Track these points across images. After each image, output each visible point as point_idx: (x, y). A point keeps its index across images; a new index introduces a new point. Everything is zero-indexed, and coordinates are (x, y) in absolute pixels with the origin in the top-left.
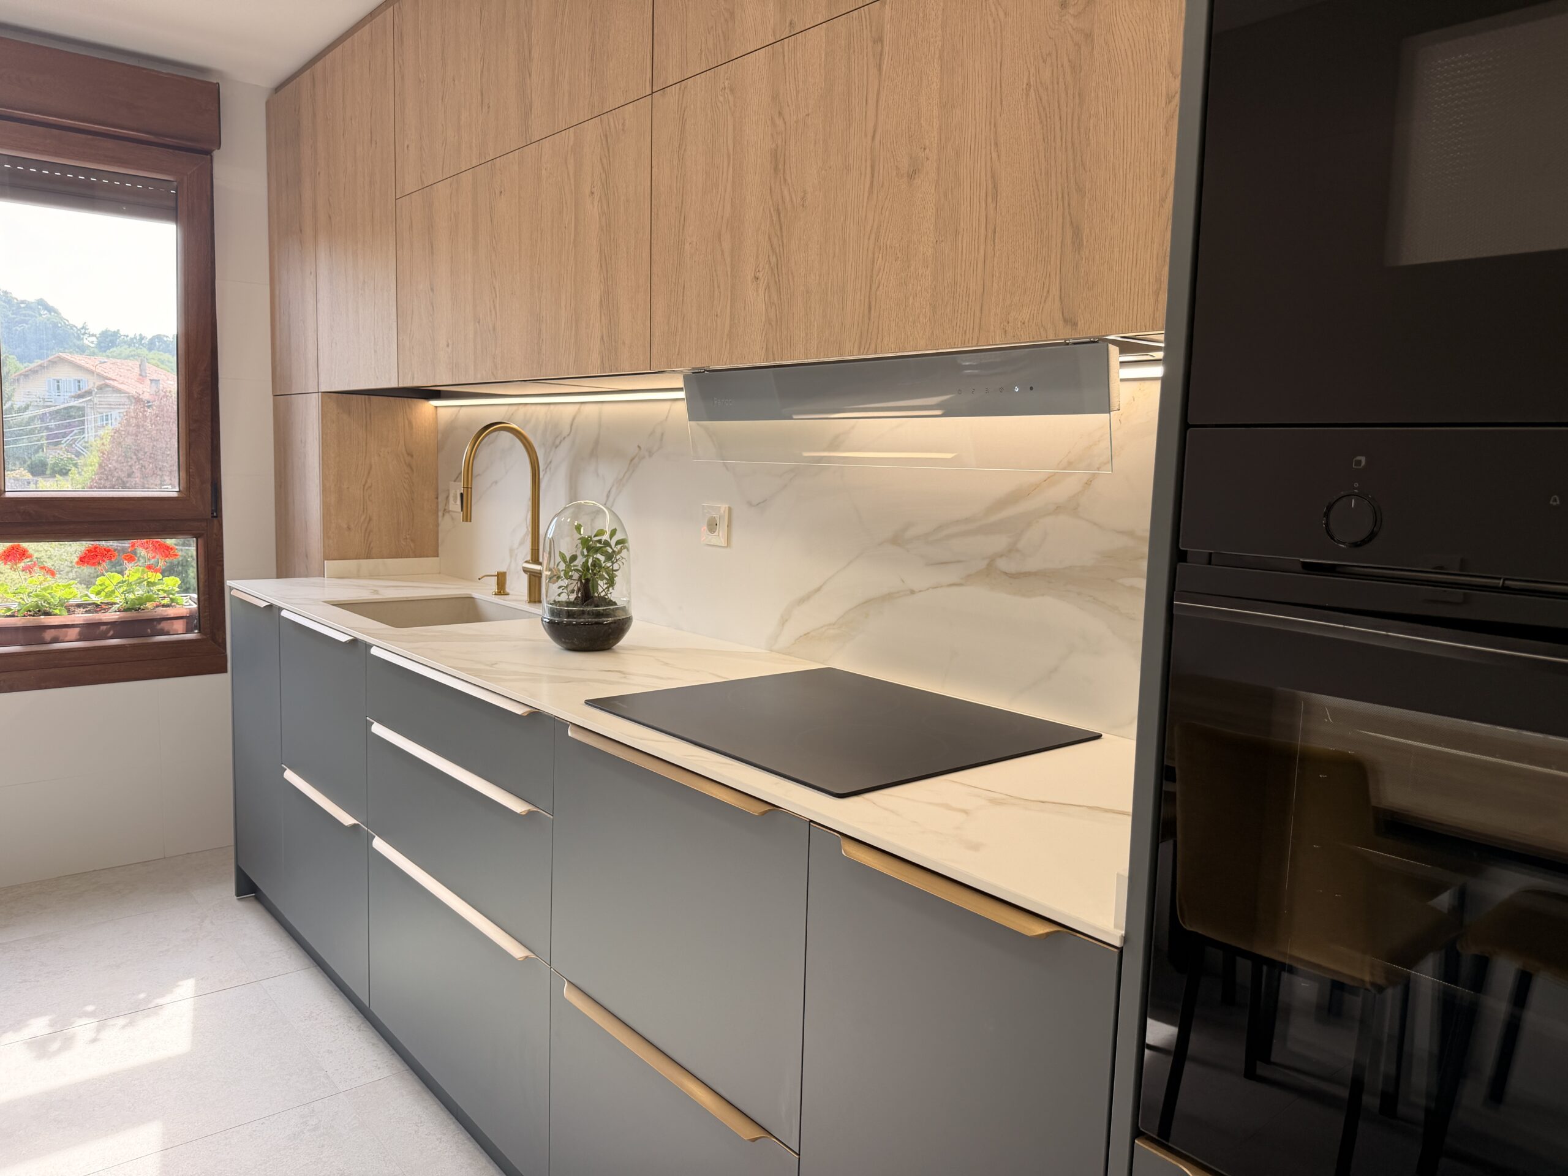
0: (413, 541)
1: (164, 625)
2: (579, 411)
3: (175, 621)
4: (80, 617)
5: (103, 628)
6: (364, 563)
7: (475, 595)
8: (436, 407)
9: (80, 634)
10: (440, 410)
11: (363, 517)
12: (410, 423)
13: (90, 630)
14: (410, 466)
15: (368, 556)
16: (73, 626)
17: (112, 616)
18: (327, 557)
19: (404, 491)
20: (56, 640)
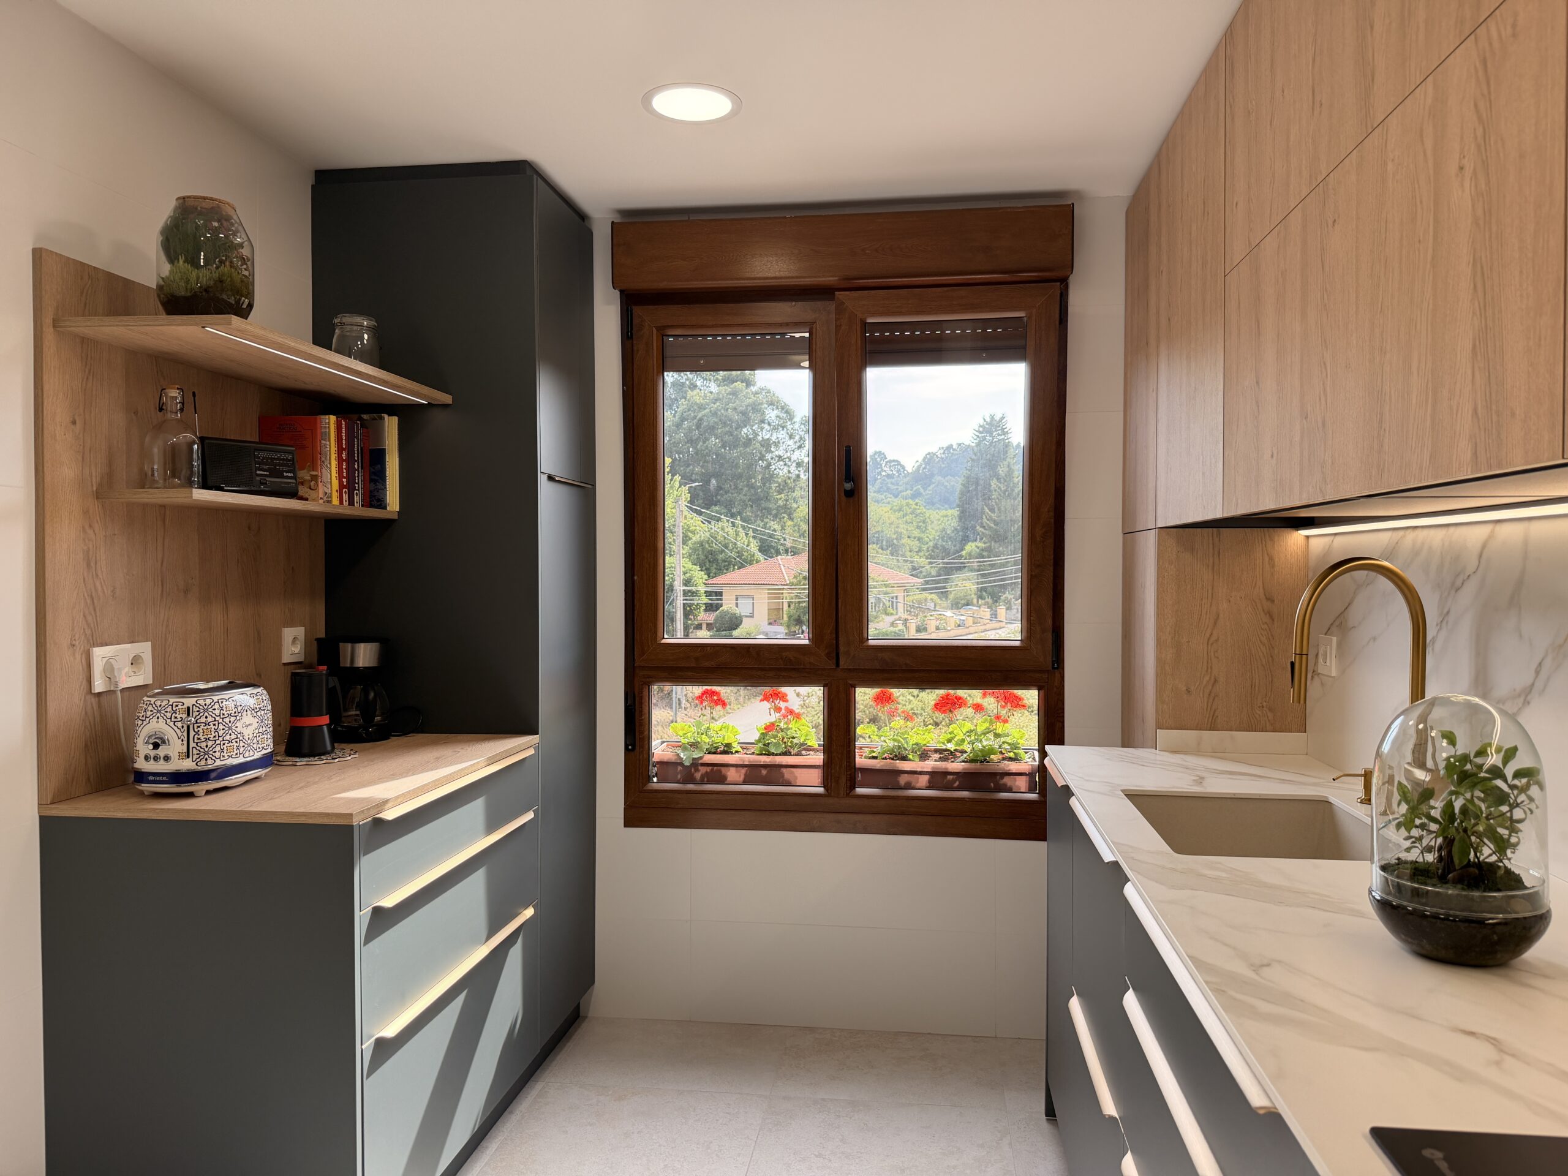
0: (1271, 710)
1: (1007, 780)
2: (1491, 536)
3: (1018, 778)
4: (930, 765)
5: (950, 777)
6: (1206, 734)
7: (1332, 799)
8: (1308, 537)
9: (930, 781)
10: (1312, 541)
11: (1207, 678)
12: (1271, 559)
13: (938, 778)
14: (1270, 614)
15: (1212, 728)
16: (921, 773)
17: (956, 766)
18: (1160, 726)
19: (1261, 647)
20: (909, 787)
